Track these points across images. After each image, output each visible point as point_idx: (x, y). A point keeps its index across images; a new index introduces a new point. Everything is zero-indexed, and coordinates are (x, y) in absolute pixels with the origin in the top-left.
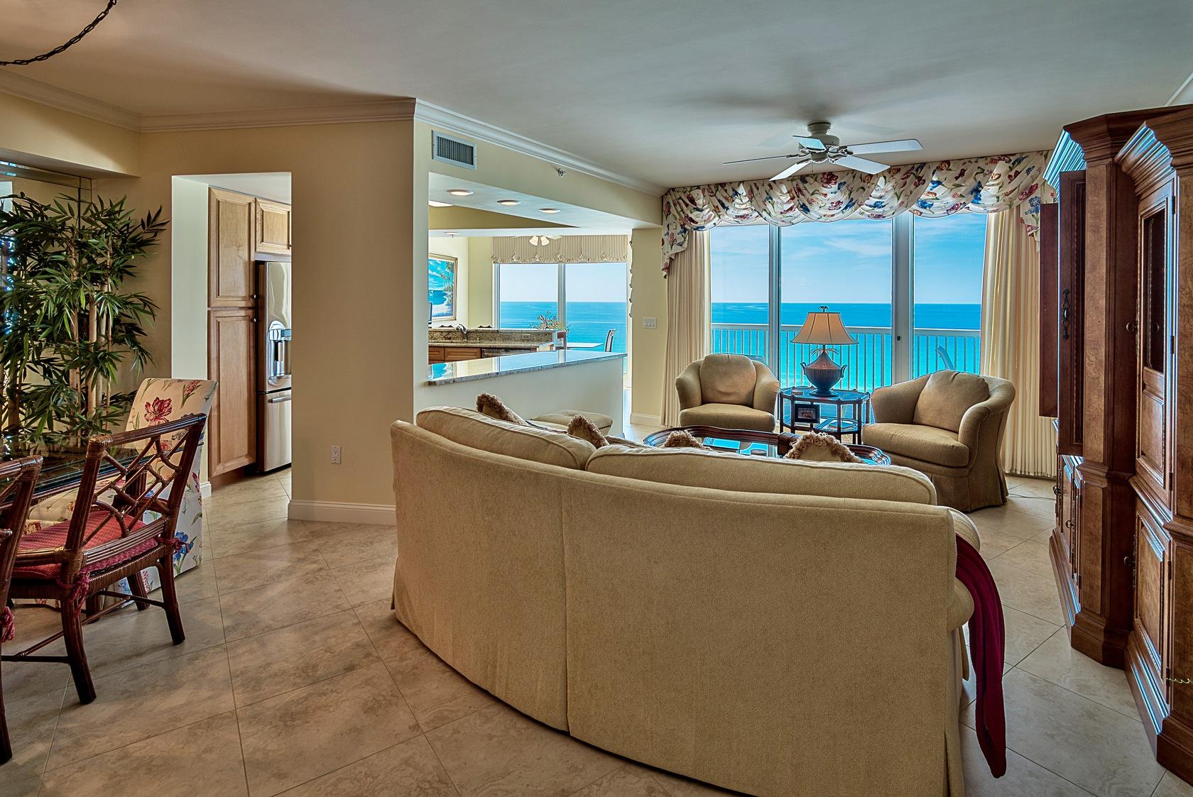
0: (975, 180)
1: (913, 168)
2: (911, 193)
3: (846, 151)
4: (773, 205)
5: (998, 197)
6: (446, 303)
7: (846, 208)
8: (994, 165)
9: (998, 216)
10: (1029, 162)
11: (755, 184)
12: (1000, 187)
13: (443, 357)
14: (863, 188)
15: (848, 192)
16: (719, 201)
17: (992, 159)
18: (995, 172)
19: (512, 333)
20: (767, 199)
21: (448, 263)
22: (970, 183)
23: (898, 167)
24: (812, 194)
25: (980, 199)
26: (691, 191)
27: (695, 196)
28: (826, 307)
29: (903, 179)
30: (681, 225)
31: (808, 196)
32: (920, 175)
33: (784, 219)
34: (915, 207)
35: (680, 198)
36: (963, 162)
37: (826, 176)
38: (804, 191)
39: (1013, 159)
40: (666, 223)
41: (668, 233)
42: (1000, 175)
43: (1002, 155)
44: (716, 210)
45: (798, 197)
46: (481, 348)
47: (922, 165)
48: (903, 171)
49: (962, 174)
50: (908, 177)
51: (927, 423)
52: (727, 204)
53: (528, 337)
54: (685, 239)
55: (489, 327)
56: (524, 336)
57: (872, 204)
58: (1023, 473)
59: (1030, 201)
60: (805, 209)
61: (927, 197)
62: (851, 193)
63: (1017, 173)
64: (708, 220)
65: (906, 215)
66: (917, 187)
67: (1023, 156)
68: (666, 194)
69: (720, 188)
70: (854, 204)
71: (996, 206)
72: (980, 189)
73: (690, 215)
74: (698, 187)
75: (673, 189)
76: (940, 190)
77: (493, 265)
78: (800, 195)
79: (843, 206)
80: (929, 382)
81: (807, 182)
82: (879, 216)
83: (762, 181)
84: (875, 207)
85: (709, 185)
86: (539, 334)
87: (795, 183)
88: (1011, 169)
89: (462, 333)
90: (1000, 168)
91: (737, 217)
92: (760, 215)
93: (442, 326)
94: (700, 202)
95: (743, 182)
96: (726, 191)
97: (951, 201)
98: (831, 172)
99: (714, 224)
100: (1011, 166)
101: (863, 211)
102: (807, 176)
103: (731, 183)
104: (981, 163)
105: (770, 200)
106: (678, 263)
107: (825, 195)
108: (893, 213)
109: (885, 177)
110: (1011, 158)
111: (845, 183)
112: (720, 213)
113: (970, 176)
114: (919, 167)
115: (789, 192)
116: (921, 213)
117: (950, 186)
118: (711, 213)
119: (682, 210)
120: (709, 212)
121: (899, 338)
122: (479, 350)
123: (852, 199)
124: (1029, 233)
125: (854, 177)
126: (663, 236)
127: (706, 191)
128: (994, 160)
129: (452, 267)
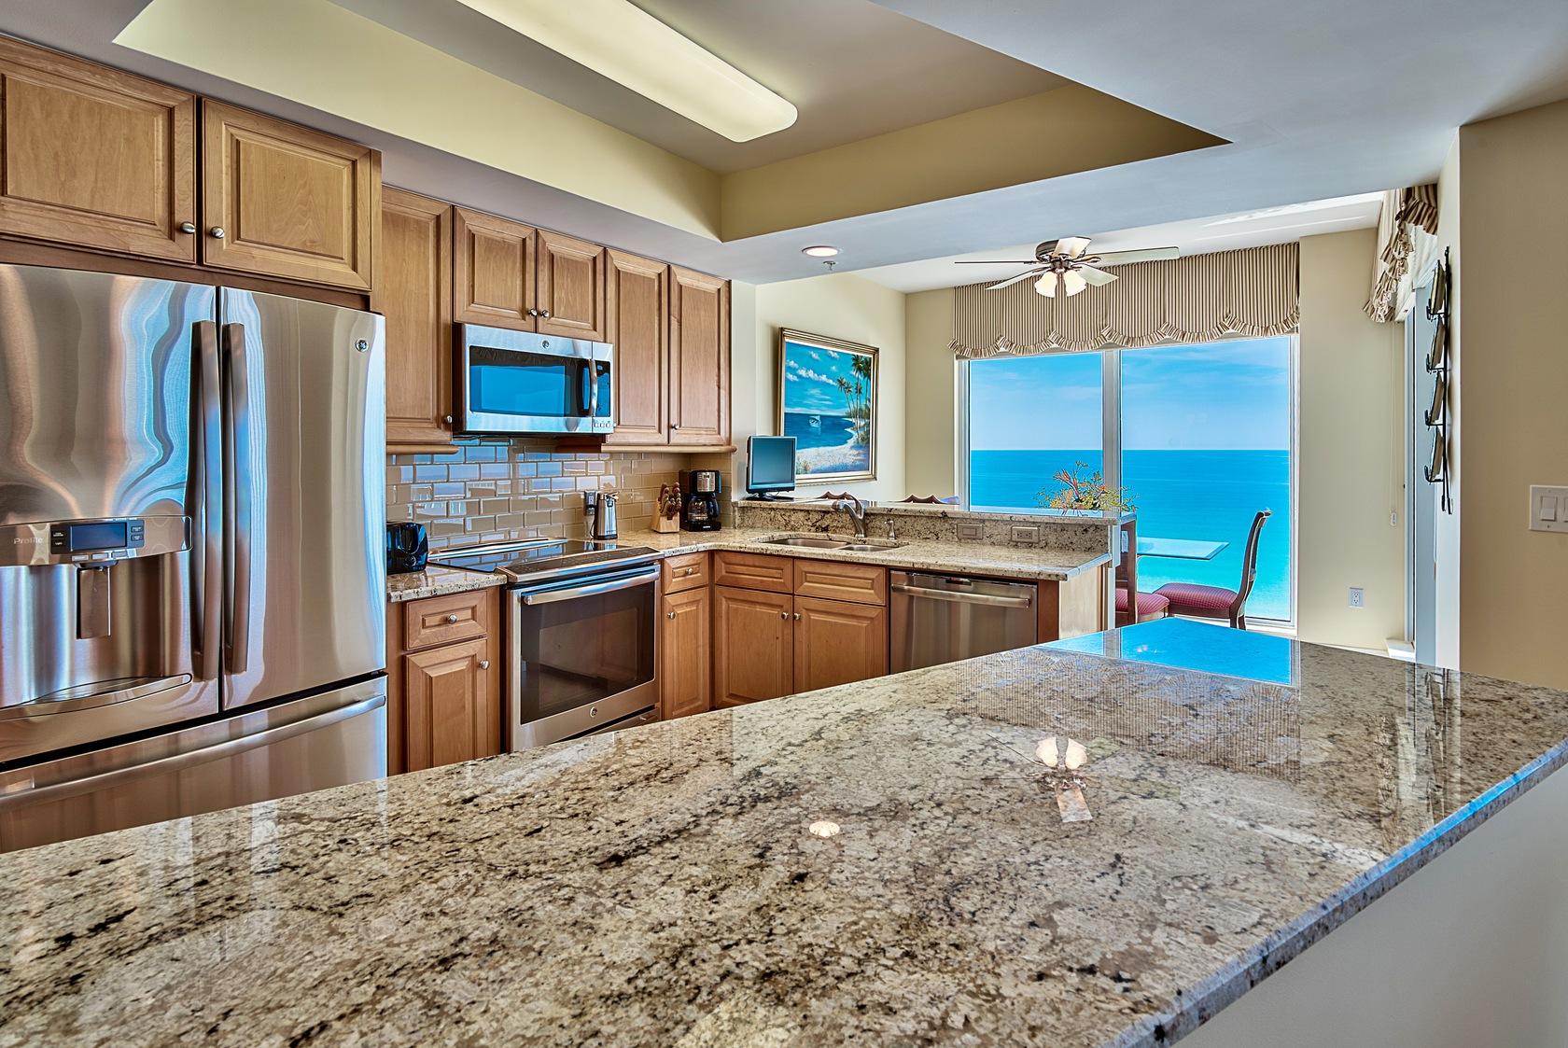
13: (789, 583)
19: (983, 521)
21: (856, 359)
46: (889, 569)
53: (1029, 534)
55: (931, 500)
56: (1020, 533)
86: (1063, 527)
89: (853, 517)
93: (827, 496)
122: (882, 572)
129: (865, 367)
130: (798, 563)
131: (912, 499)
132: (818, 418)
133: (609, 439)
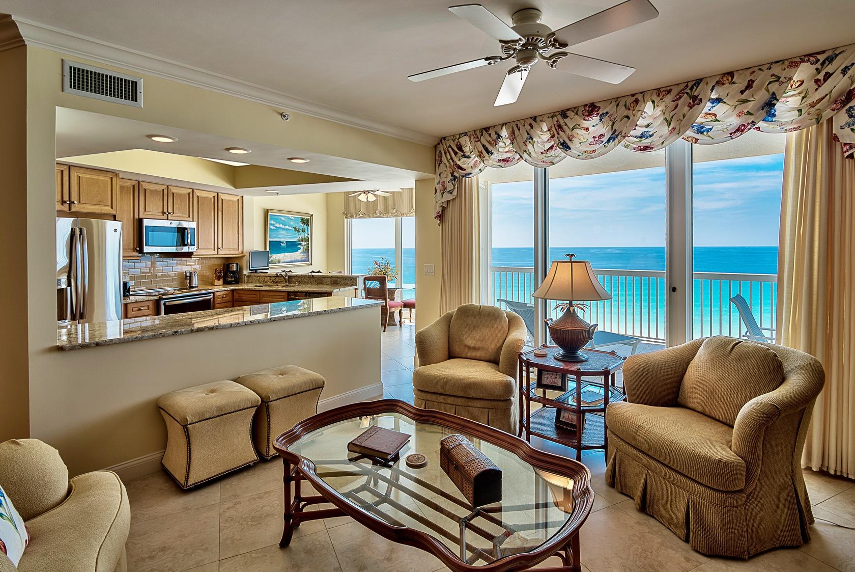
0: (768, 91)
1: (687, 86)
2: (684, 116)
4: (533, 145)
5: (800, 111)
7: (608, 141)
8: (793, 70)
9: (800, 136)
10: (846, 59)
11: (517, 125)
12: (803, 98)
13: (259, 299)
14: (628, 117)
15: (611, 123)
16: (484, 146)
17: (792, 62)
18: (795, 78)
19: (324, 278)
20: (528, 139)
21: (302, 219)
22: (761, 96)
23: (669, 88)
24: (573, 130)
25: (774, 115)
26: (459, 138)
27: (463, 143)
29: (674, 101)
30: (451, 173)
31: (568, 132)
32: (696, 94)
33: (545, 159)
34: (689, 133)
35: (450, 146)
36: (751, 70)
37: (587, 108)
38: (565, 128)
39: (821, 58)
40: (438, 172)
41: (439, 182)
42: (802, 82)
43: (805, 56)
44: (480, 155)
45: (558, 134)
46: (288, 292)
47: (698, 82)
48: (675, 91)
49: (749, 86)
50: (680, 97)
52: (490, 148)
54: (454, 186)
55: (319, 272)
57: (639, 134)
59: (848, 111)
60: (565, 146)
61: (703, 120)
62: (614, 123)
63: (828, 76)
64: (475, 166)
65: (680, 143)
66: (691, 108)
67: (837, 52)
68: (439, 144)
69: (484, 132)
70: (617, 136)
71: (796, 123)
72: (775, 102)
73: (459, 163)
74: (466, 134)
75: (444, 138)
76: (720, 109)
77: (345, 220)
78: (560, 132)
79: (605, 139)
80: (701, 351)
81: (567, 117)
82: (646, 148)
83: (523, 121)
84: (641, 137)
85: (475, 131)
86: (345, 279)
87: (555, 119)
88: (818, 71)
90: (803, 72)
91: (499, 160)
92: (521, 156)
94: (467, 149)
95: (506, 124)
96: (490, 135)
97: (734, 121)
98: (593, 103)
99: (480, 170)
100: (819, 67)
101: (628, 143)
102: (568, 110)
103: (494, 126)
104: (776, 70)
105: (530, 140)
106: (449, 211)
107: (587, 129)
108: (663, 143)
109: (653, 102)
110: (819, 57)
111: (607, 113)
112: (485, 159)
113: (760, 88)
114: (694, 84)
115: (549, 130)
116: (697, 140)
117: (734, 102)
118: (477, 158)
119: (452, 158)
120: (475, 158)
121: (674, 289)
122: (287, 294)
123: (615, 131)
124: (846, 154)
125: (618, 105)
126: (435, 185)
127: (472, 136)
128: (794, 64)
129: (307, 222)
130: (261, 292)
131: (313, 272)
132: (285, 242)
133: (195, 254)
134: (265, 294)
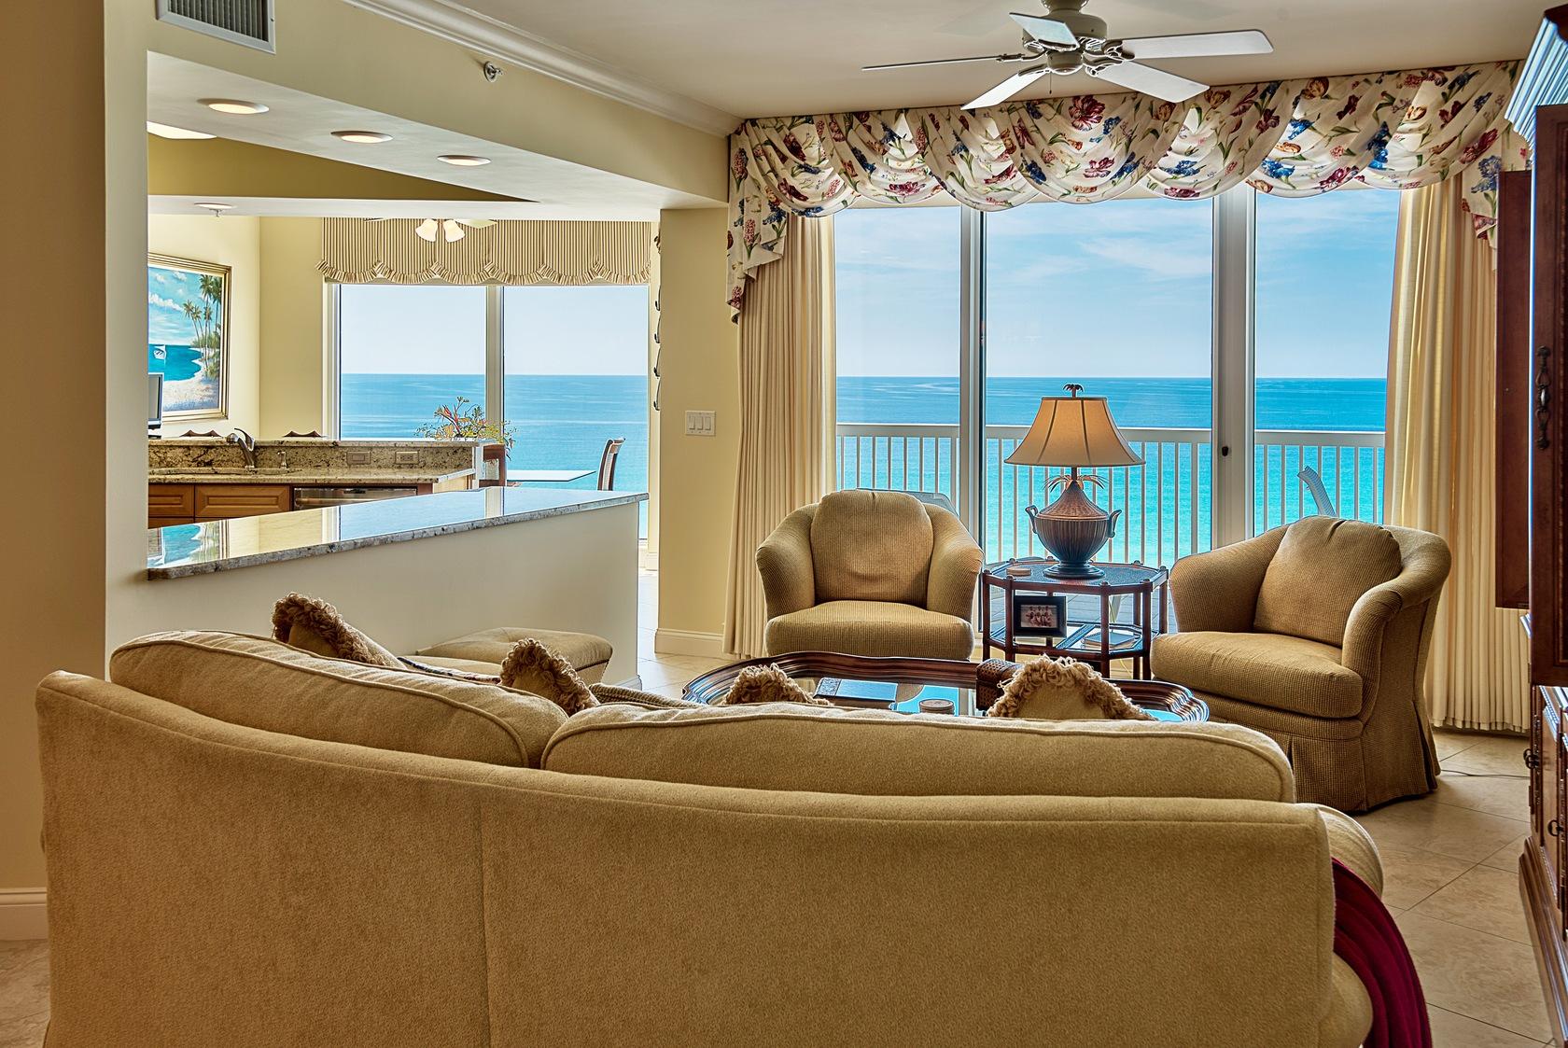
0: (1377, 119)
1: (1255, 90)
2: (1251, 144)
3: (1119, 50)
4: (969, 163)
5: (1420, 157)
6: (199, 375)
7: (1120, 173)
8: (1412, 89)
9: (1419, 197)
10: (1480, 85)
11: (931, 115)
12: (1425, 136)
13: (192, 508)
14: (1154, 132)
15: (1125, 140)
16: (854, 151)
17: (1410, 77)
18: (1415, 103)
19: (371, 448)
20: (957, 149)
21: (205, 280)
22: (1365, 127)
23: (1226, 89)
24: (1051, 143)
25: (1385, 160)
26: (792, 126)
27: (801, 139)
28: (1078, 387)
29: (1235, 114)
30: (771, 203)
31: (1043, 145)
32: (1270, 107)
33: (991, 194)
34: (1258, 174)
35: (769, 142)
36: (1353, 80)
37: (1079, 104)
38: (1035, 136)
39: (1451, 76)
40: (736, 196)
41: (741, 221)
42: (1425, 111)
43: (1429, 69)
44: (848, 171)
45: (1023, 147)
46: (292, 486)
47: (1273, 86)
48: (1236, 96)
49: (1351, 106)
50: (1245, 109)
51: (1282, 628)
52: (871, 159)
53: (411, 457)
54: (779, 233)
55: (313, 435)
56: (403, 457)
57: (1174, 166)
58: (1468, 726)
59: (1482, 165)
60: (1037, 174)
61: (1281, 154)
62: (1130, 141)
63: (1458, 107)
64: (831, 194)
65: (1240, 191)
66: (1262, 131)
67: (1470, 72)
68: (738, 133)
69: (856, 121)
70: (1136, 166)
71: (1415, 176)
72: (1386, 138)
73: (791, 182)
74: (809, 119)
75: (754, 122)
76: (1307, 140)
77: (325, 285)
78: (1026, 143)
79: (1114, 169)
80: (1285, 543)
81: (1040, 115)
82: (1186, 193)
83: (946, 109)
84: (1178, 173)
85: (831, 115)
86: (437, 450)
87: (1015, 116)
88: (1446, 97)
89: (244, 449)
90: (1425, 96)
91: (893, 187)
92: (942, 184)
93: (189, 434)
94: (813, 152)
95: (907, 110)
96: (869, 129)
97: (1328, 163)
98: (1092, 96)
99: (844, 202)
100: (1447, 91)
101: (1154, 181)
102: (1041, 101)
103: (880, 112)
104: (1389, 85)
105: (963, 153)
106: (763, 288)
107: (1079, 145)
108: (1215, 187)
109: (1199, 110)
110: (1447, 74)
111: (1118, 119)
112: (856, 179)
113: (1365, 112)
114: (1267, 90)
115: (1002, 137)
116: (1270, 187)
117: (1327, 130)
118: (837, 177)
119: (773, 170)
120: (831, 175)
121: (1225, 451)
122: (286, 489)
123: (1133, 155)
124: (1479, 232)
125: (1137, 107)
126: (730, 226)
127: (825, 126)
128: (1414, 80)
129: (216, 290)
130: (199, 489)
131: (292, 435)
134: (214, 493)
